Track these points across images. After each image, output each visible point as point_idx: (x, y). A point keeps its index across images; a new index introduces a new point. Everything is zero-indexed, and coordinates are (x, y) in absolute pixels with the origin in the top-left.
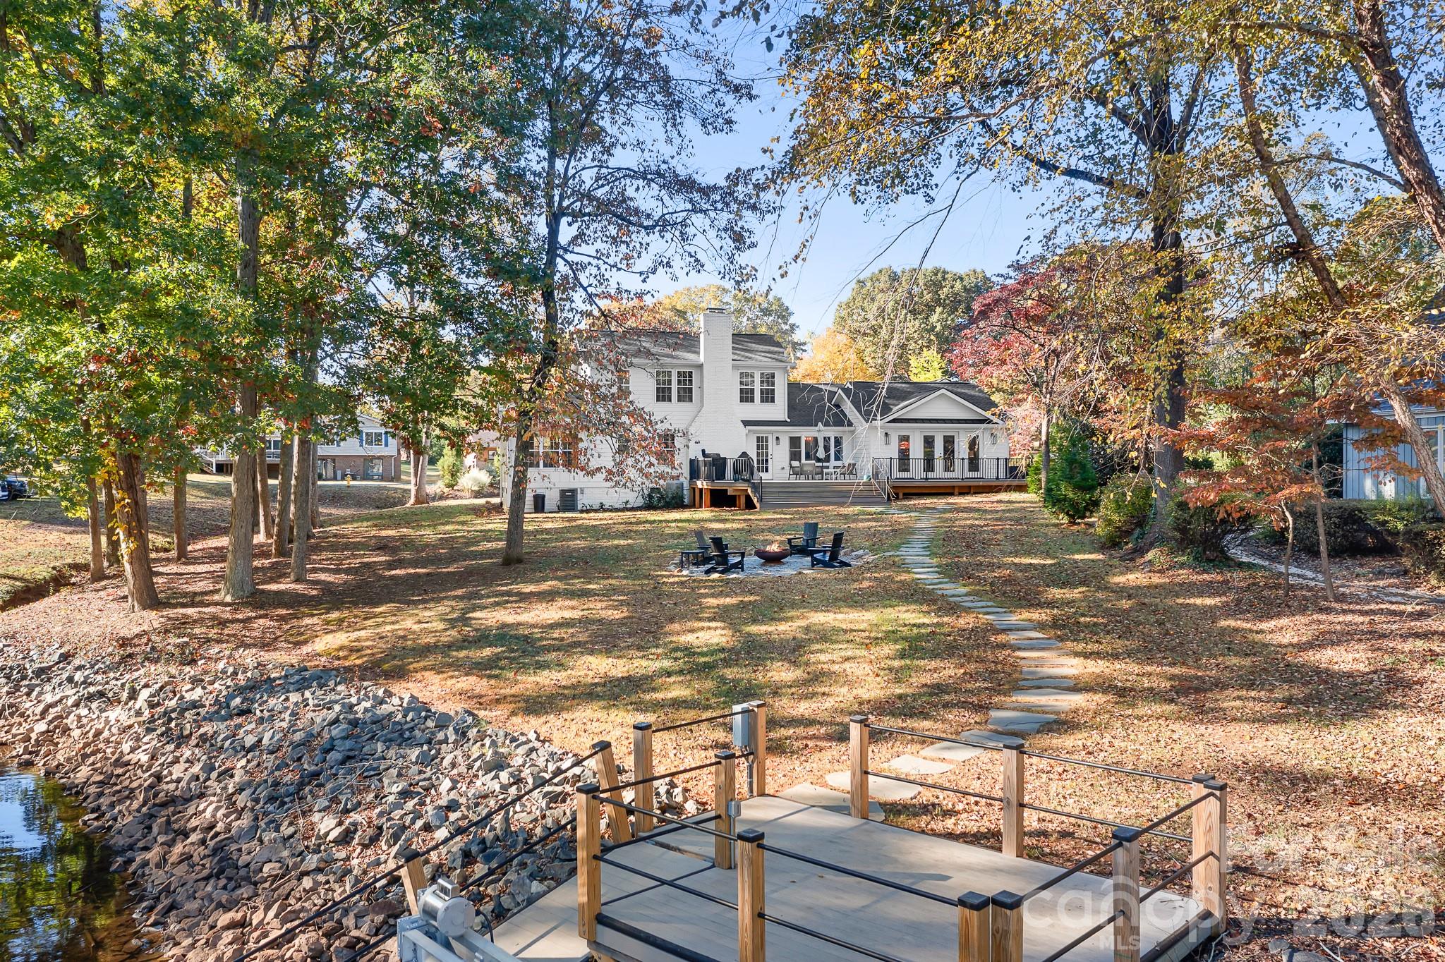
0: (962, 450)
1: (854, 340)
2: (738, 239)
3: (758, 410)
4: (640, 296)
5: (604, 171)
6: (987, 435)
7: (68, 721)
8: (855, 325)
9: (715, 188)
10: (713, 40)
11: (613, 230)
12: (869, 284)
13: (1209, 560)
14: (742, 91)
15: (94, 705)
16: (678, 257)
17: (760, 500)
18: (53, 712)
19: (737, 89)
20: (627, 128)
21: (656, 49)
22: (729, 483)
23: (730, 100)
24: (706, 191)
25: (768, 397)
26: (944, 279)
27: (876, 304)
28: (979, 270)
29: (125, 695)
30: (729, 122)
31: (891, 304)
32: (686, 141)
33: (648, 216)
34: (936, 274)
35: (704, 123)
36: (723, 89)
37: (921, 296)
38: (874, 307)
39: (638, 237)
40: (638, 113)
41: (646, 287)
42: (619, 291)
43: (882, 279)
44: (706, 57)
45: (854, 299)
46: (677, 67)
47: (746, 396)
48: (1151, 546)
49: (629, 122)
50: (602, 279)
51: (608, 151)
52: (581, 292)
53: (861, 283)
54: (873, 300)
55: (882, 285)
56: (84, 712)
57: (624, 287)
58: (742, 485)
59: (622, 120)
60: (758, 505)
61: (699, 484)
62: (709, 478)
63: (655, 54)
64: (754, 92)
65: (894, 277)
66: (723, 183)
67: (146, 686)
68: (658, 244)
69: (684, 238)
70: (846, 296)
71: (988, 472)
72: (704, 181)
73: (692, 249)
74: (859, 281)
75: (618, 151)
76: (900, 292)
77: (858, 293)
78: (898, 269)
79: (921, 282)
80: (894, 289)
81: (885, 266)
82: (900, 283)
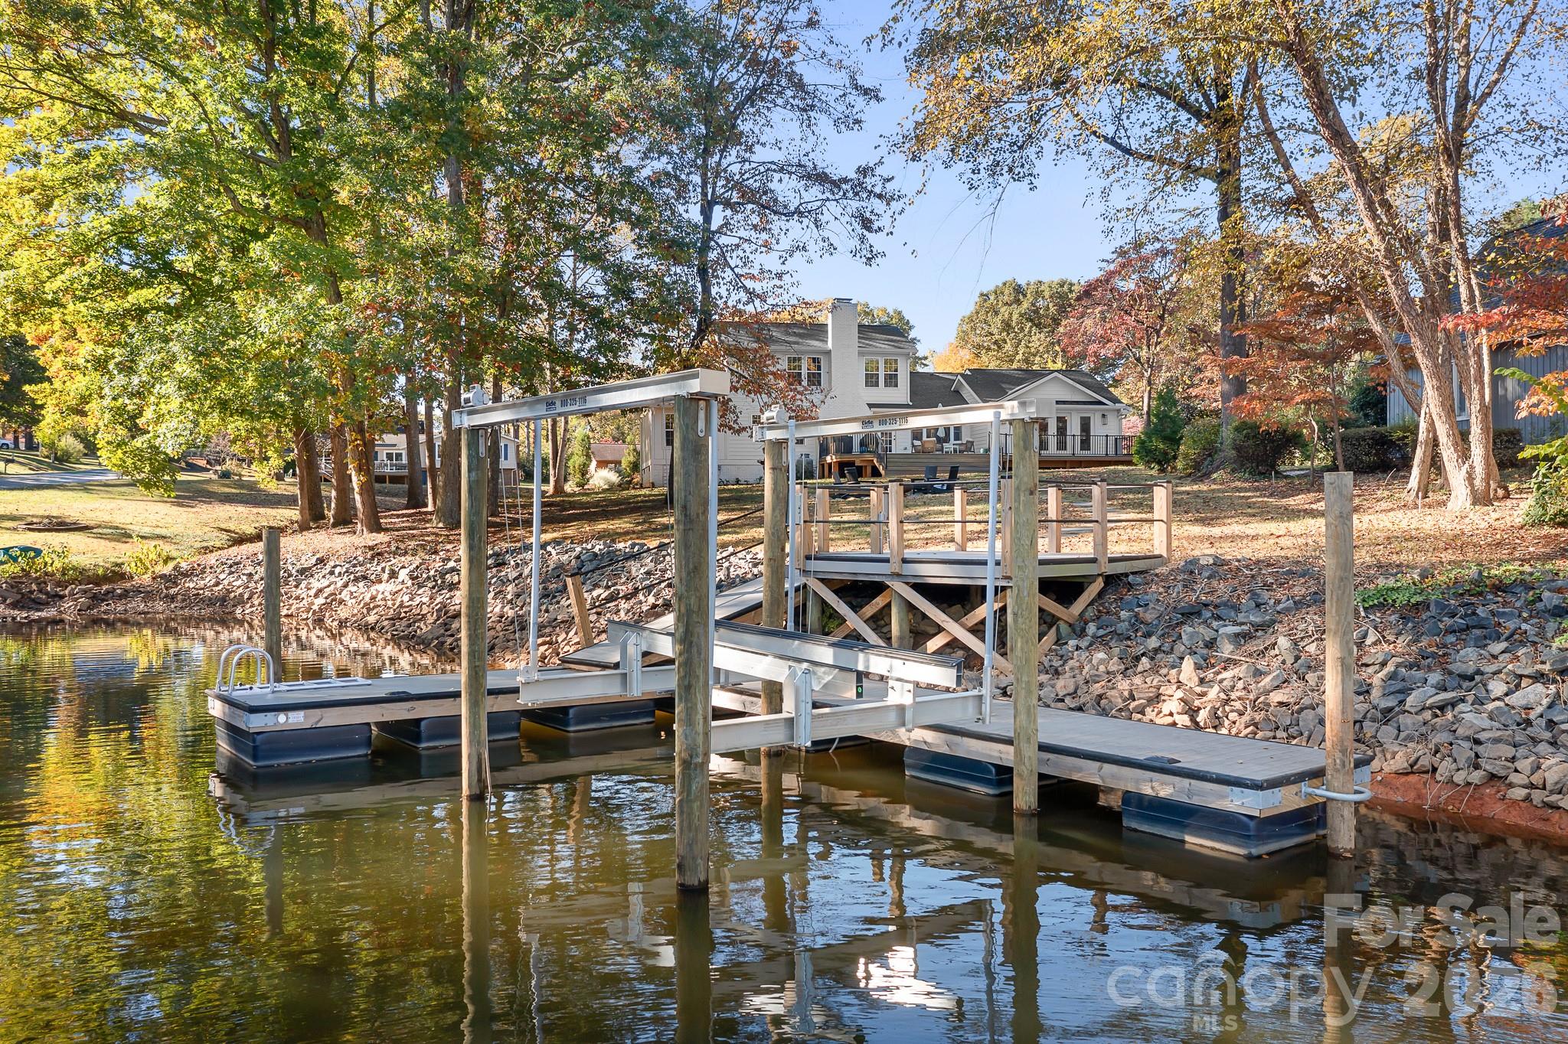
0: (1074, 428)
1: (977, 356)
2: (867, 224)
3: (883, 394)
4: (780, 276)
5: (747, 166)
6: (1098, 416)
7: (343, 596)
8: (978, 340)
9: (845, 180)
10: (846, 51)
11: (755, 219)
12: (992, 298)
13: (1260, 473)
14: (871, 94)
15: (361, 584)
16: (812, 242)
17: (885, 468)
18: (328, 591)
19: (866, 92)
20: (767, 129)
21: (792, 59)
22: (857, 457)
23: (859, 102)
24: (836, 184)
25: (892, 380)
26: (1071, 291)
27: (1000, 317)
29: (385, 576)
30: (857, 122)
31: (1015, 317)
32: (821, 139)
33: (785, 207)
34: (1062, 286)
35: (836, 123)
36: (854, 92)
37: (1048, 308)
38: (998, 320)
39: (777, 224)
40: (777, 115)
41: (784, 268)
42: (762, 271)
43: (1007, 292)
44: (840, 66)
45: (977, 312)
46: (811, 73)
47: (871, 380)
48: (1217, 469)
49: (768, 124)
50: (746, 261)
51: (750, 149)
52: (728, 271)
53: (985, 296)
54: (997, 313)
55: (1006, 298)
56: (354, 589)
57: (766, 268)
58: (869, 457)
59: (763, 121)
60: (883, 472)
61: (828, 459)
62: (837, 451)
63: (792, 63)
64: (881, 95)
65: (1019, 290)
66: (852, 175)
67: (403, 567)
68: (796, 230)
69: (818, 225)
70: (969, 308)
71: (1098, 449)
72: (835, 174)
73: (826, 234)
74: (982, 295)
75: (757, 148)
76: (1025, 305)
77: (981, 306)
78: (1022, 282)
79: (1047, 294)
80: (1018, 302)
81: (1009, 278)
82: (1025, 296)
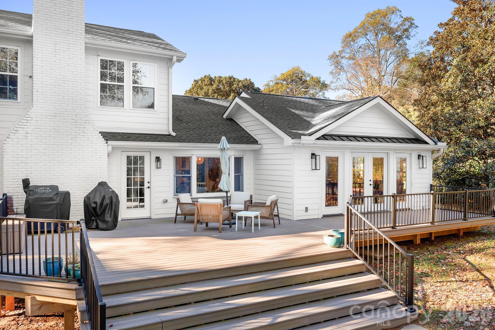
3: (129, 118)
12: (200, 82)
26: (234, 81)
27: (203, 90)
28: (248, 79)
31: (210, 91)
34: (230, 79)
43: (206, 80)
45: (193, 88)
55: (206, 83)
65: (211, 79)
74: (195, 81)
76: (215, 86)
77: (195, 86)
78: (213, 76)
79: (224, 82)
80: (211, 84)
81: (207, 74)
82: (214, 82)
